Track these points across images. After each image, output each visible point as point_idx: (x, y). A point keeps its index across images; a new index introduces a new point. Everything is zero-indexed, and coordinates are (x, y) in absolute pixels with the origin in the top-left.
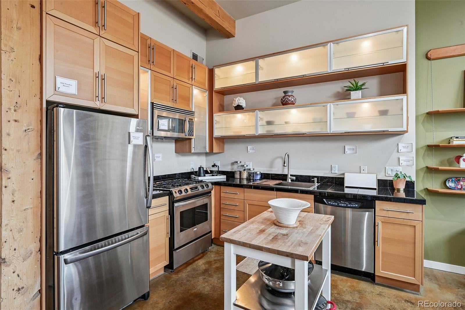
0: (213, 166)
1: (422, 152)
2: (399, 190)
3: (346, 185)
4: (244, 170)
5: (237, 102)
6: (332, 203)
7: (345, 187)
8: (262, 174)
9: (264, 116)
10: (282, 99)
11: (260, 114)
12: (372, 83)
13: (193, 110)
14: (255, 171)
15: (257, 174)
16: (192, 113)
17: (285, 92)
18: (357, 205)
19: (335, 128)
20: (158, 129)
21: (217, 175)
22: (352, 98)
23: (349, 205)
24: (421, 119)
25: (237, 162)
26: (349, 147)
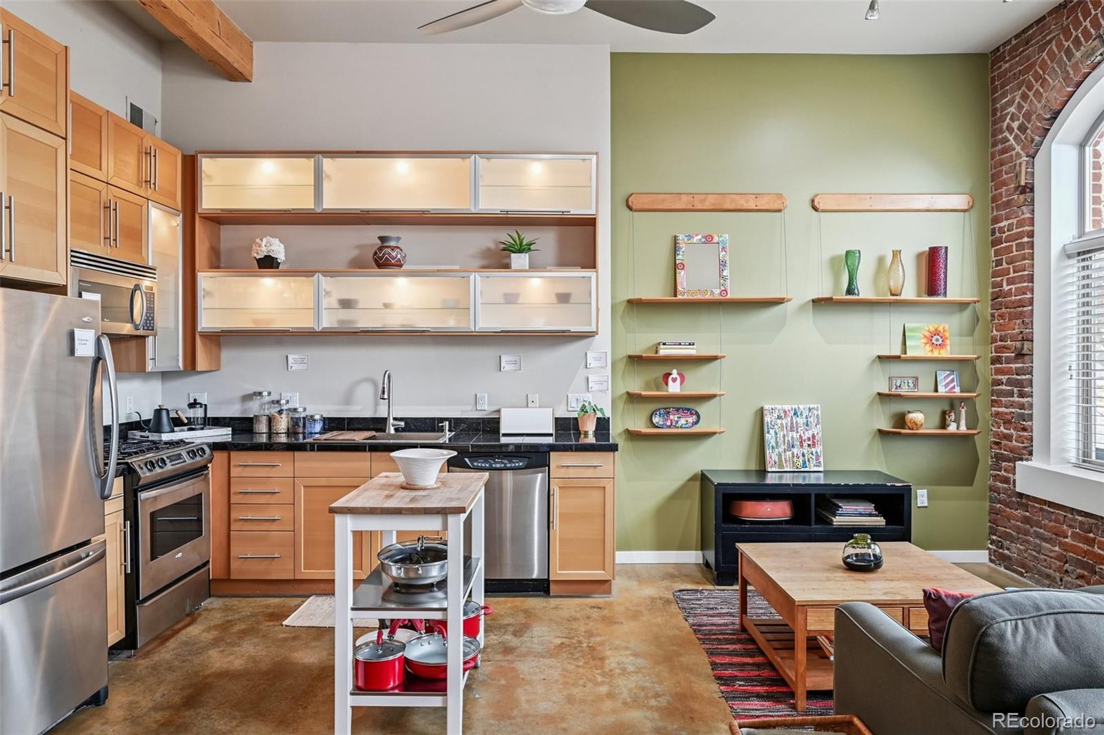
0: (193, 405)
1: (621, 366)
2: (586, 434)
3: (503, 431)
4: (280, 412)
5: (264, 249)
6: (479, 465)
7: (501, 435)
8: (324, 420)
9: (336, 289)
10: (375, 253)
11: (326, 283)
12: (546, 240)
13: (150, 264)
14: (308, 413)
15: (315, 420)
17: (383, 239)
18: (521, 464)
19: (486, 322)
21: (202, 429)
22: (514, 266)
23: (509, 465)
24: (621, 309)
25: (260, 394)
26: (507, 359)
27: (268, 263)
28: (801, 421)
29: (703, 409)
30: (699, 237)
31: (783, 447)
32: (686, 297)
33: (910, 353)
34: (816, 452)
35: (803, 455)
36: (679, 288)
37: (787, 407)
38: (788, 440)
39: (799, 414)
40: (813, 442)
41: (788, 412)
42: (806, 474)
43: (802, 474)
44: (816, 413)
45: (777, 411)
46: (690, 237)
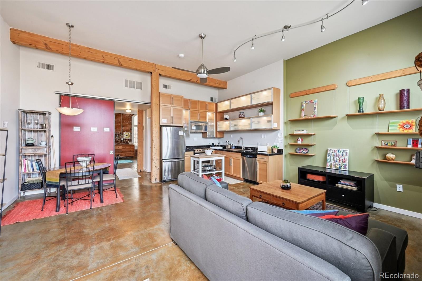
0: (219, 143)
2: (274, 152)
3: (258, 150)
4: (229, 145)
5: (225, 117)
6: (245, 156)
9: (234, 123)
10: (239, 116)
11: (231, 122)
15: (234, 146)
16: (207, 122)
17: (240, 113)
18: (252, 157)
20: (192, 130)
21: (219, 147)
22: (259, 116)
24: (288, 123)
25: (227, 142)
26: (263, 135)
27: (226, 119)
28: (340, 154)
29: (310, 149)
30: (308, 102)
31: (333, 161)
32: (303, 118)
33: (390, 132)
34: (345, 164)
35: (340, 165)
36: (302, 116)
37: (335, 149)
38: (335, 160)
39: (340, 152)
40: (344, 161)
41: (336, 151)
42: (340, 171)
43: (339, 171)
44: (346, 152)
45: (332, 150)
46: (306, 102)
